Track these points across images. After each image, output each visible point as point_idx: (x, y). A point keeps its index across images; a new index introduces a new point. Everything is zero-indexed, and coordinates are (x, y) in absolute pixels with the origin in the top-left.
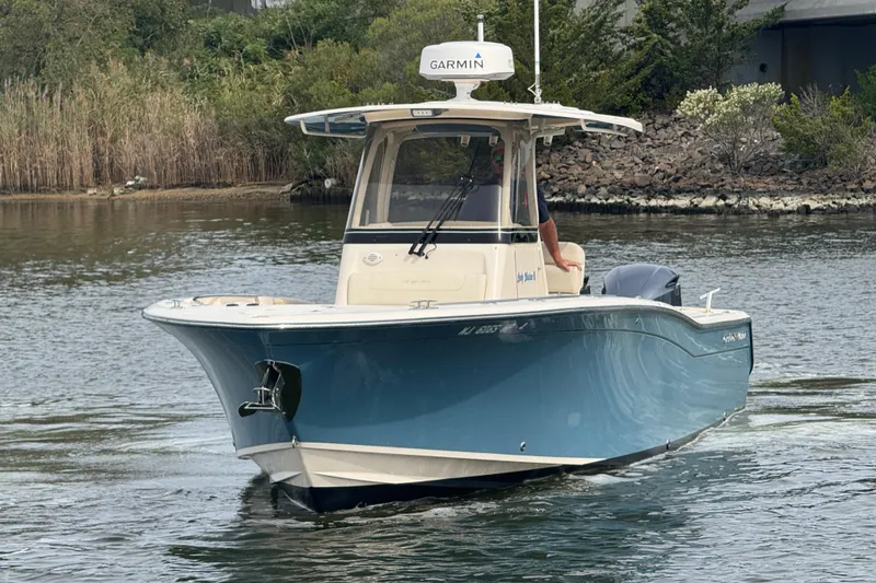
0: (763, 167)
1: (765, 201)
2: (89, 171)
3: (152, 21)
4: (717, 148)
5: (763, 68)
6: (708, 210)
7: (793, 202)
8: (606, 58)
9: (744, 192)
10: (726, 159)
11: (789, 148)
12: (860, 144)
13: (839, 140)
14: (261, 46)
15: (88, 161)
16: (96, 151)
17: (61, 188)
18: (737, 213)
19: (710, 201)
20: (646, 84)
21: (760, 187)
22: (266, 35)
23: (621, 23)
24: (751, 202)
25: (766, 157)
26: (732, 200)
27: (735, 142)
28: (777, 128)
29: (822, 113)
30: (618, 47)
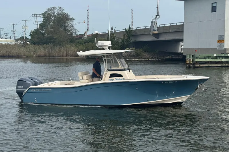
0: (133, 56)
1: (133, 59)
2: (66, 55)
3: (72, 40)
4: (129, 54)
5: (133, 46)
6: (128, 60)
7: (136, 60)
8: (118, 45)
9: (131, 59)
10: (130, 55)
11: (136, 54)
12: (143, 54)
13: (141, 53)
14: (83, 43)
15: (66, 54)
16: (66, 53)
17: (63, 57)
18: (131, 60)
19: (128, 59)
20: (122, 48)
21: (133, 58)
22: (84, 42)
23: (119, 41)
24: (132, 59)
25: (133, 55)
26: (130, 59)
27: (131, 53)
28: (135, 52)
29: (139, 51)
30: (119, 44)
